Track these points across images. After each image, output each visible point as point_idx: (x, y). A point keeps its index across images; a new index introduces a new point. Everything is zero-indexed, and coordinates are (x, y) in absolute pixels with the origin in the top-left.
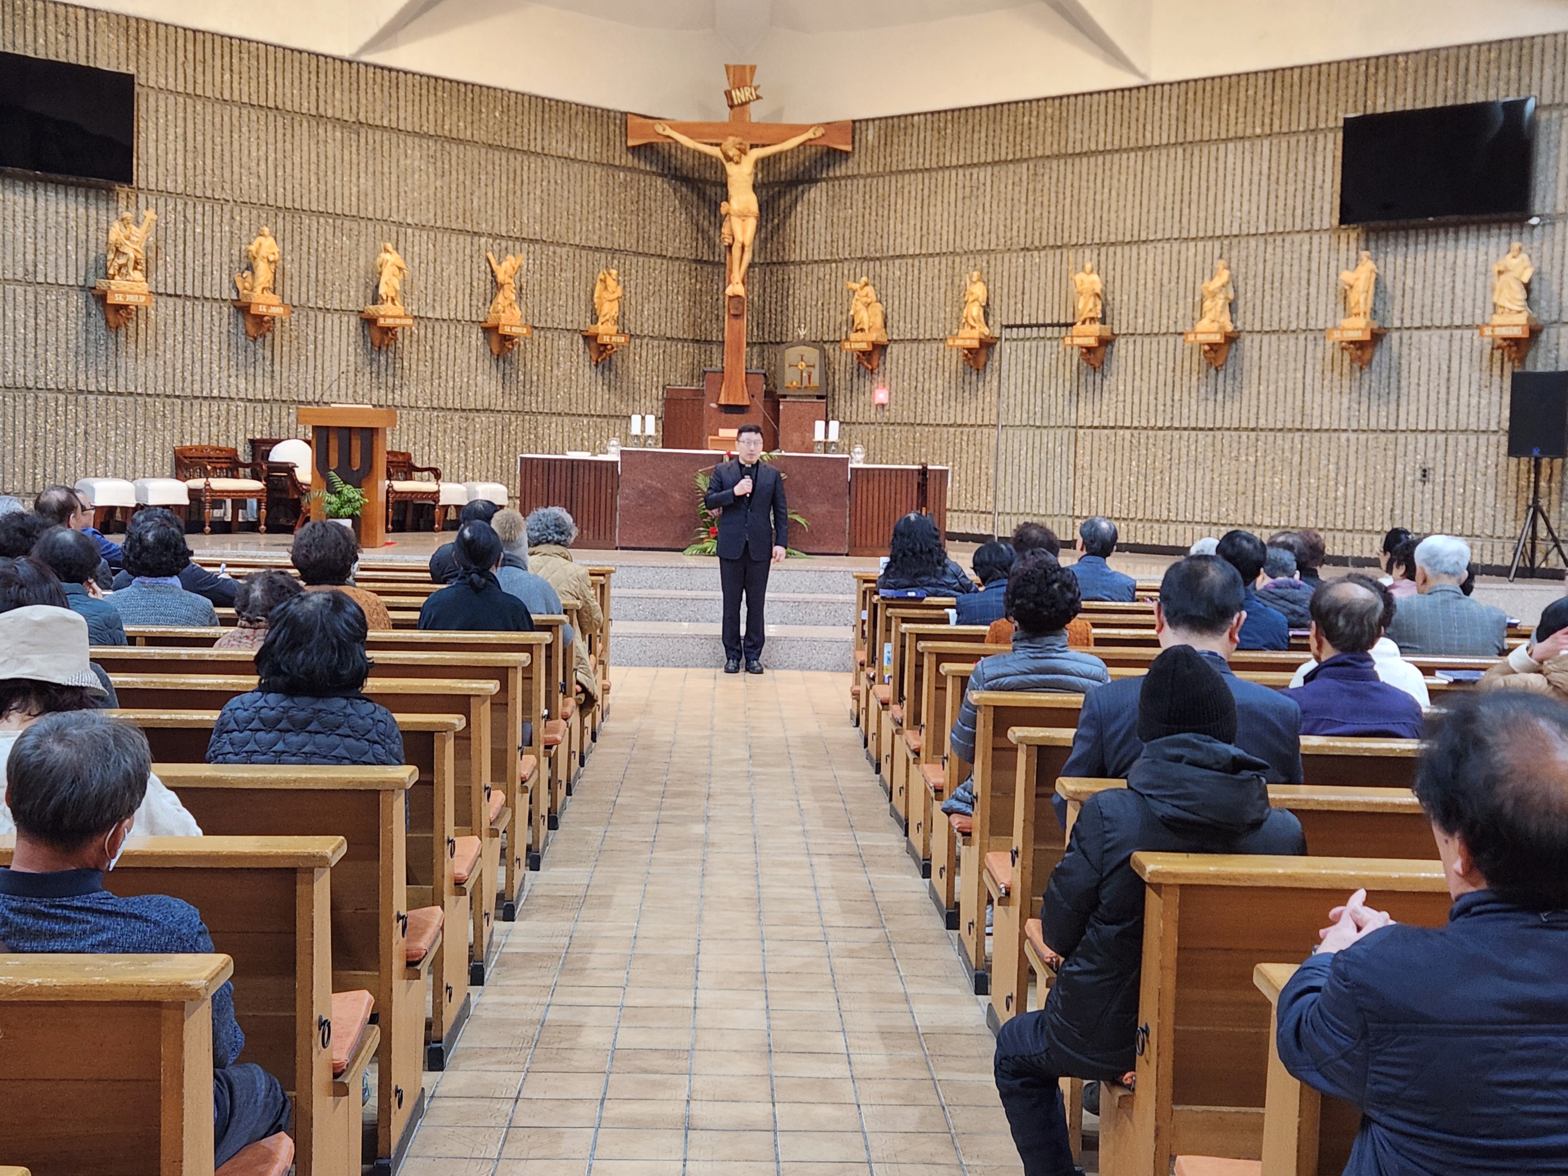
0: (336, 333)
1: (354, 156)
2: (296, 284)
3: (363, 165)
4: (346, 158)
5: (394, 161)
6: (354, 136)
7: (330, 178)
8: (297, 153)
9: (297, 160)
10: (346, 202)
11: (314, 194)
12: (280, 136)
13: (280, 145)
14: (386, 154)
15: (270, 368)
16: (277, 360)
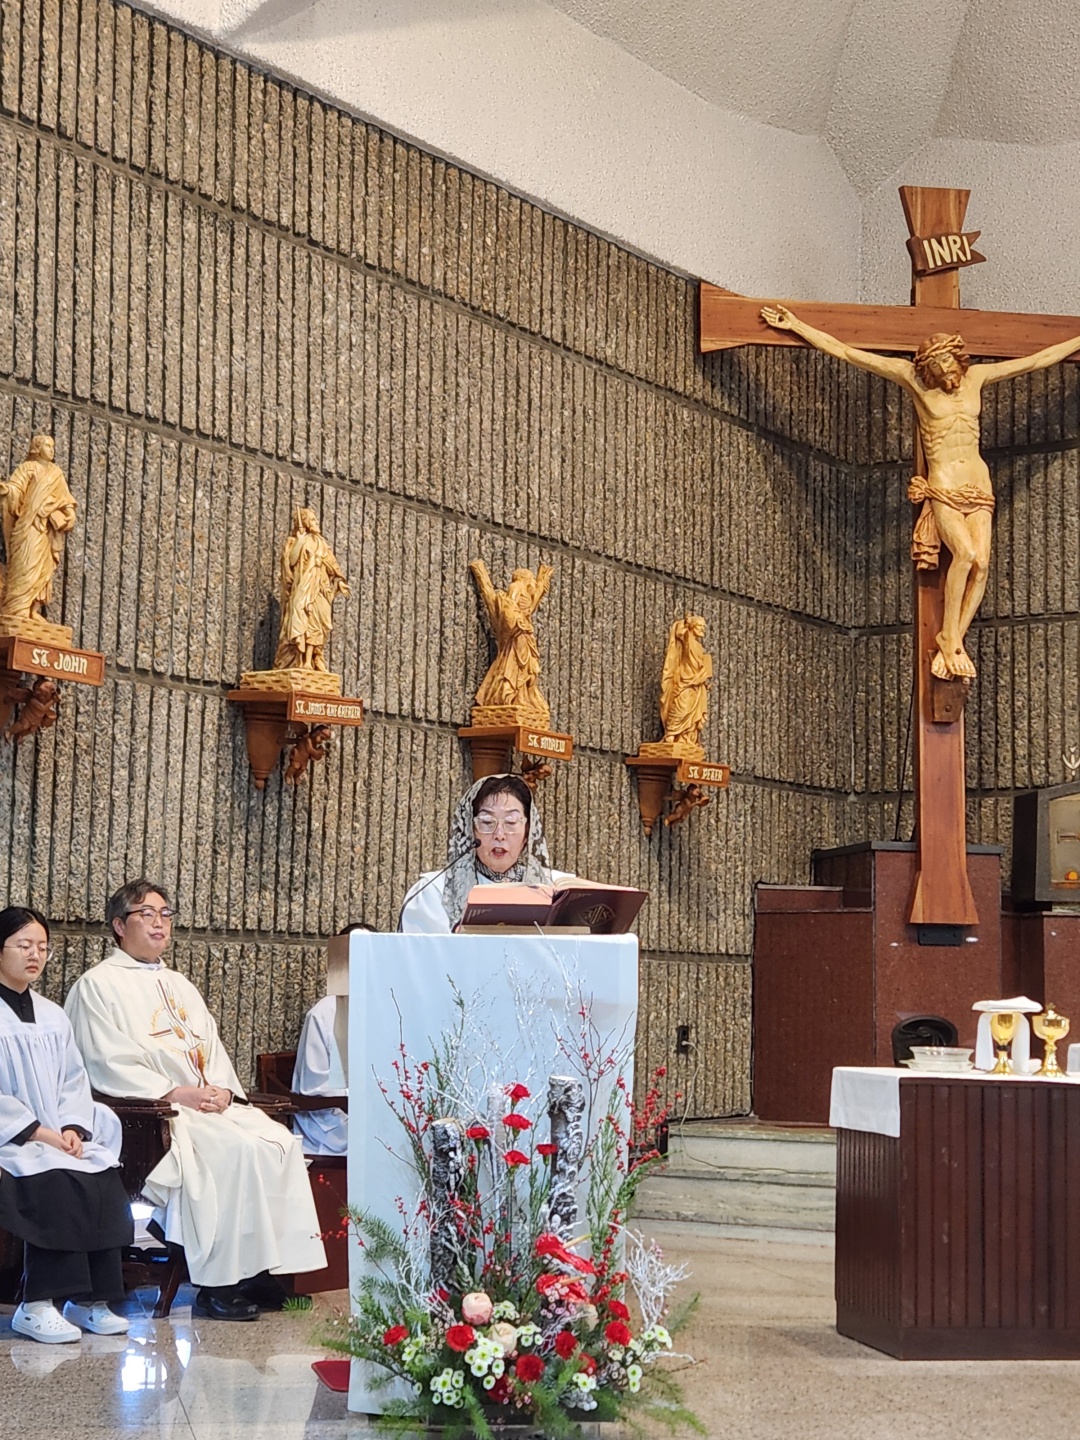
0: (177, 742)
1: (223, 289)
2: (92, 603)
3: (239, 314)
4: (207, 288)
5: (302, 314)
6: (223, 238)
7: (173, 337)
8: (103, 257)
9: (103, 276)
10: (206, 400)
11: (138, 371)
12: (67, 208)
13: (66, 229)
14: (285, 295)
15: (27, 832)
16: (44, 807)
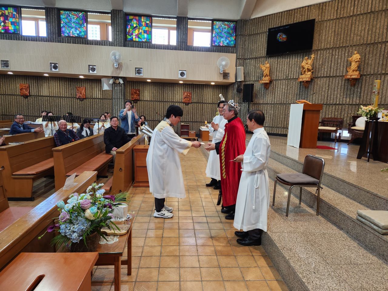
15: (359, 95)
16: (362, 92)
